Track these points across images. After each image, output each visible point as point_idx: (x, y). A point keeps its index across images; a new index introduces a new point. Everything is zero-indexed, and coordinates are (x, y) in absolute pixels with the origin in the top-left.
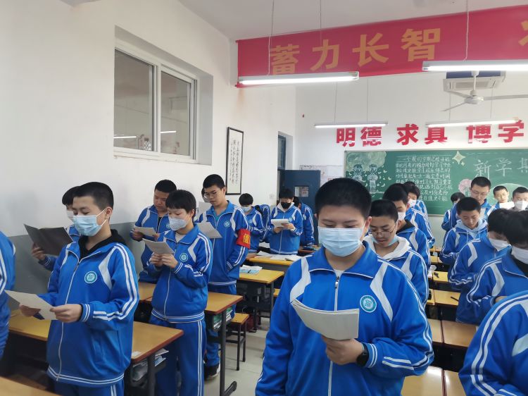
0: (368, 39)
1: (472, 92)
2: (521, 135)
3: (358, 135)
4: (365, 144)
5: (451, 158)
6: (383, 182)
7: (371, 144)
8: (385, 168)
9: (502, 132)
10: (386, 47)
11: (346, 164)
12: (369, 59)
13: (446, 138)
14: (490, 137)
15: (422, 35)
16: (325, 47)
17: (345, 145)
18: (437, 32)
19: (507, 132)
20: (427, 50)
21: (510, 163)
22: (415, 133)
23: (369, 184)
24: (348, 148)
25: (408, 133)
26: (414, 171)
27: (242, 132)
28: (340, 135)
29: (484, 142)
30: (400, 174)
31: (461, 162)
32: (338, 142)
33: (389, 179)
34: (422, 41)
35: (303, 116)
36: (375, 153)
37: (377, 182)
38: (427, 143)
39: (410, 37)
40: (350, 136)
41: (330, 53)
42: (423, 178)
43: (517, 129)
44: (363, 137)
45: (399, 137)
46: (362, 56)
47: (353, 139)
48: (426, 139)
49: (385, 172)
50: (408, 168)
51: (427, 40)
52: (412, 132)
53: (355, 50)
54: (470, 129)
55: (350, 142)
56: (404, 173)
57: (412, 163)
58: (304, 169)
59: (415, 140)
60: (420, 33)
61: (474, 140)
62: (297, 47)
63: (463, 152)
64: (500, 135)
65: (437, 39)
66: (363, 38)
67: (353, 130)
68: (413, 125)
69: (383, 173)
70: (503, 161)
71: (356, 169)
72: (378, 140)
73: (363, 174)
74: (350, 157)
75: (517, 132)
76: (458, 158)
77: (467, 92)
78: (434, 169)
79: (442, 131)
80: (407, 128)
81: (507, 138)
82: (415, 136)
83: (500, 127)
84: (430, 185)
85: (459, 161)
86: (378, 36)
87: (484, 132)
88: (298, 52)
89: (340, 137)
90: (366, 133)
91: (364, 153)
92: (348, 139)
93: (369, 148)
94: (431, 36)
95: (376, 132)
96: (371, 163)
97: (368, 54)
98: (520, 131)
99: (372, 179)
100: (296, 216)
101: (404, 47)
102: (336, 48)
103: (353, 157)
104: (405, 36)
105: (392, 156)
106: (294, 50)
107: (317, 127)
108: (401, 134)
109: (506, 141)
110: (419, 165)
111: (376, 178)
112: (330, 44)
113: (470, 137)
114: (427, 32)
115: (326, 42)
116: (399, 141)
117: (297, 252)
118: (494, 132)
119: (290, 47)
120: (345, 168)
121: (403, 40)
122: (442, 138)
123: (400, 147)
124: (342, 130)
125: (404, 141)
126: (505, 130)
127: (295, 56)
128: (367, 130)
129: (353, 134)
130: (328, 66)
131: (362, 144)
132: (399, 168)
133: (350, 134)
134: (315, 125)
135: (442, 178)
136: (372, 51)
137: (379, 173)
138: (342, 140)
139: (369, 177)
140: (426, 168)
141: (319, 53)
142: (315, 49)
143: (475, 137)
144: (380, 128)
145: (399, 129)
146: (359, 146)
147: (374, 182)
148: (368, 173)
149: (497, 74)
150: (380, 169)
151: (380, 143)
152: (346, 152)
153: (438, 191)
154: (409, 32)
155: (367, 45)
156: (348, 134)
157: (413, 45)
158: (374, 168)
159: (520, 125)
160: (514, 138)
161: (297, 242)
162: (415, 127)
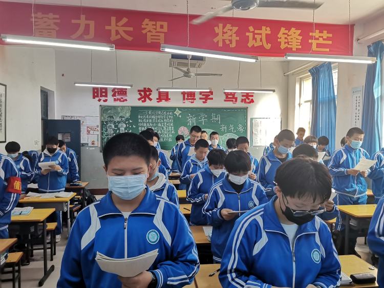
0: (118, 21)
1: (188, 70)
2: (212, 99)
3: (110, 94)
4: (115, 100)
5: (173, 112)
6: (130, 129)
7: (120, 101)
8: (130, 119)
9: (201, 96)
10: (131, 29)
11: (102, 115)
12: (119, 37)
13: (170, 99)
14: (195, 99)
15: (156, 25)
16: (83, 21)
17: (99, 100)
18: (165, 24)
19: (204, 97)
20: (159, 36)
21: (206, 116)
22: (150, 94)
23: (119, 131)
24: (102, 103)
25: (145, 94)
26: (150, 121)
27: (5, 86)
28: (96, 92)
29: (192, 102)
30: (141, 123)
31: (179, 115)
32: (94, 98)
33: (134, 127)
34: (156, 29)
35: (63, 75)
36: (123, 107)
37: (125, 129)
38: (158, 102)
39: (147, 25)
40: (104, 94)
41: (87, 26)
42: (157, 126)
43: (209, 95)
44: (114, 95)
45: (140, 97)
46: (113, 33)
47: (106, 96)
48: (157, 99)
49: (131, 121)
50: (146, 119)
51: (159, 29)
52: (148, 93)
53: (107, 28)
54: (184, 93)
55: (104, 98)
56: (144, 123)
57: (149, 115)
58: (65, 119)
59: (151, 100)
60: (154, 23)
61: (186, 101)
62: (57, 16)
63: (180, 109)
64: (201, 99)
65: (165, 29)
66: (113, 19)
67: (106, 89)
68: (148, 88)
69: (129, 123)
70: (203, 115)
71: (109, 119)
72: (125, 98)
73: (115, 123)
74: (104, 110)
75: (209, 97)
76: (178, 112)
77: (185, 69)
78: (163, 120)
79: (167, 93)
80: (145, 90)
81: (204, 100)
82: (150, 97)
83: (201, 93)
84: (161, 131)
85: (178, 114)
86: (125, 20)
87: (191, 96)
88: (58, 21)
89: (96, 95)
90: (115, 92)
91: (115, 108)
92: (102, 96)
93: (118, 103)
94: (162, 27)
95: (123, 92)
96: (121, 115)
97: (117, 33)
98: (211, 97)
99: (122, 126)
100: (62, 159)
101: (144, 32)
102: (92, 24)
103: (107, 110)
104: (144, 23)
105: (135, 110)
106: (54, 19)
107: (76, 85)
108: (140, 94)
109: (204, 102)
110: (153, 117)
111: (125, 126)
112: (86, 19)
113: (184, 99)
114: (159, 23)
115: (83, 17)
116: (139, 99)
117: (64, 189)
118: (197, 96)
119: (51, 15)
120: (101, 119)
121: (143, 27)
122: (167, 99)
123: (140, 104)
124: (97, 89)
125: (143, 99)
126: (203, 95)
127: (55, 23)
128: (116, 90)
129: (106, 92)
130: (86, 37)
131: (113, 100)
132: (140, 119)
133: (104, 92)
134: (75, 84)
135: (168, 126)
136: (121, 30)
137: (127, 122)
138: (98, 96)
139: (120, 125)
140: (158, 119)
141: (78, 26)
142: (74, 21)
143: (187, 99)
144: (126, 89)
145: (139, 91)
146: (111, 102)
147: (123, 129)
148: (119, 122)
149: (201, 59)
150: (127, 119)
151: (126, 100)
152: (100, 106)
153: (166, 134)
154: (146, 21)
155: (117, 26)
156: (102, 92)
157: (150, 31)
158: (123, 119)
159: (211, 93)
160: (208, 101)
161: (64, 180)
162: (150, 90)
